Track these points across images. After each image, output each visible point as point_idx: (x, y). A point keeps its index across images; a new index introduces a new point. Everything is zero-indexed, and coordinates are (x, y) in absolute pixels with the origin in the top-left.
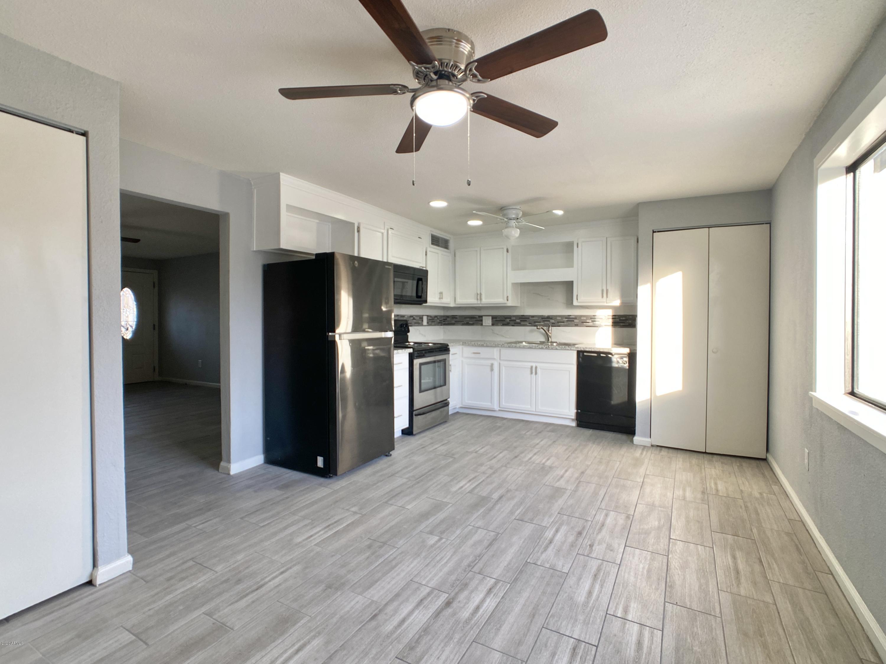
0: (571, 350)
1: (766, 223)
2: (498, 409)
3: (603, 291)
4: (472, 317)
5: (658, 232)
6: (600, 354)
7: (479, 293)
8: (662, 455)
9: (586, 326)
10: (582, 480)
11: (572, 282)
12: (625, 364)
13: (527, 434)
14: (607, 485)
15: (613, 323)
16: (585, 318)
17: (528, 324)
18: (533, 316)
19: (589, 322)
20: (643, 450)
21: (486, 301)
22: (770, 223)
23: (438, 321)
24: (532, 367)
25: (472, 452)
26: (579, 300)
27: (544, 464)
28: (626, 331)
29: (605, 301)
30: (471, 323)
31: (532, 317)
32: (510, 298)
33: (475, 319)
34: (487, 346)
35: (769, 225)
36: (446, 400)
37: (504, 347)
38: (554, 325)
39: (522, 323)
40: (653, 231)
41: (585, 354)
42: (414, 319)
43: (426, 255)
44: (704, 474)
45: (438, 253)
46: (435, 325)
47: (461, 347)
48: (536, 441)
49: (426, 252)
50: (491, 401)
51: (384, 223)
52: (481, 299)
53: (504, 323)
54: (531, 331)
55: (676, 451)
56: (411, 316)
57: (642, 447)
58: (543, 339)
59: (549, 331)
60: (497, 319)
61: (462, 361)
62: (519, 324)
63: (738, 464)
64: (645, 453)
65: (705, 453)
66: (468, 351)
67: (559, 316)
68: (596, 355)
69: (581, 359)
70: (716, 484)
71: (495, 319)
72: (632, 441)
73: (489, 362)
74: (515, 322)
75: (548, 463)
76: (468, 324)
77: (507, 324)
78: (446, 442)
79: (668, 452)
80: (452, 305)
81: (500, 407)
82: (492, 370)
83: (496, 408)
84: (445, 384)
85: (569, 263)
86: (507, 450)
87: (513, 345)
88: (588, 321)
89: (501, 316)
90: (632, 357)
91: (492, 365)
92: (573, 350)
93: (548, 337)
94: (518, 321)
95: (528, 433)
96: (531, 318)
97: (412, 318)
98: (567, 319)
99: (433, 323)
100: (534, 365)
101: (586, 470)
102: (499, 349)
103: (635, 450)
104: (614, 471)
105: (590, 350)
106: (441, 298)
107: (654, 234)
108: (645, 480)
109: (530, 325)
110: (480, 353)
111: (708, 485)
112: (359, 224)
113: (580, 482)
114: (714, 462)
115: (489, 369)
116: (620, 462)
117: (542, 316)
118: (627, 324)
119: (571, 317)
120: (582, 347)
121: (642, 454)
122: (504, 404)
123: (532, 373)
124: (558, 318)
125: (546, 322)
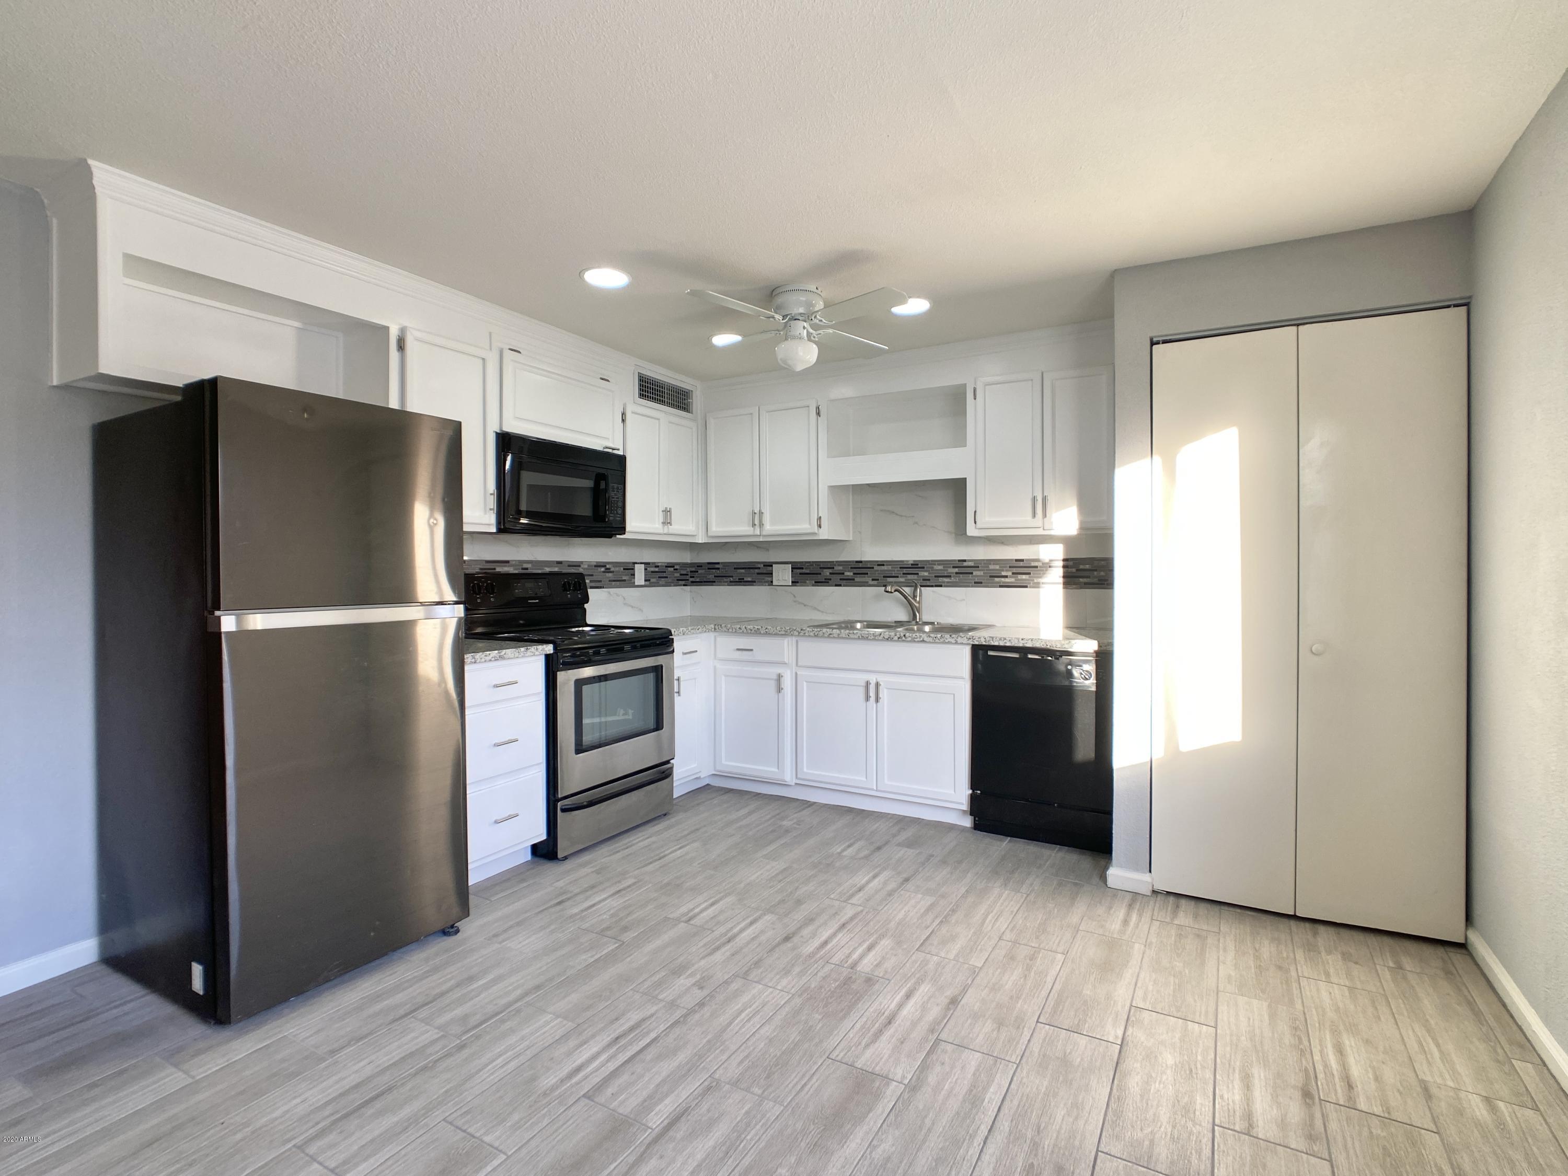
0: (956, 643)
1: (1456, 306)
2: (795, 781)
3: (1034, 499)
4: (750, 567)
5: (1165, 342)
6: (1026, 654)
7: (757, 511)
8: (1180, 926)
9: (1001, 586)
10: (943, 1036)
11: (964, 481)
12: (1087, 679)
13: (845, 853)
14: (1013, 1059)
15: (1064, 577)
16: (997, 567)
17: (871, 582)
18: (881, 564)
19: (1006, 577)
20: (1130, 906)
21: (772, 528)
22: (1467, 304)
23: (677, 575)
24: (868, 684)
25: (678, 920)
26: (979, 525)
27: (853, 966)
28: (1090, 594)
29: (1040, 524)
30: (749, 579)
31: (878, 565)
32: (824, 523)
33: (757, 571)
34: (767, 634)
35: (1464, 309)
36: (668, 762)
37: (804, 635)
38: (927, 583)
39: (857, 579)
40: (1151, 340)
41: (991, 653)
42: (608, 570)
43: (623, 421)
44: (1299, 1006)
45: (658, 419)
46: (667, 585)
47: (712, 635)
48: (861, 878)
49: (623, 414)
50: (779, 764)
51: (490, 334)
52: (761, 525)
53: (819, 578)
54: (877, 597)
55: (1216, 908)
56: (599, 565)
57: (1128, 897)
58: (901, 615)
59: (914, 597)
60: (804, 571)
61: (715, 667)
62: (849, 582)
63: (1391, 964)
64: (1134, 917)
65: (1294, 917)
66: (728, 644)
67: (940, 562)
68: (1016, 655)
69: (980, 666)
70: (1340, 1051)
71: (799, 571)
72: (1103, 878)
73: (774, 671)
74: (842, 576)
75: (866, 965)
76: (741, 582)
77: (826, 582)
78: (630, 881)
79: (1196, 916)
80: (700, 539)
81: (797, 778)
82: (779, 689)
83: (789, 777)
84: (658, 726)
85: (959, 439)
86: (772, 913)
87: (824, 630)
88: (1004, 574)
89: (811, 564)
90: (1104, 660)
91: (779, 677)
92: (962, 644)
93: (914, 610)
94: (849, 574)
95: (850, 852)
96: (876, 568)
97: (603, 569)
98: (956, 570)
99: (663, 581)
100: (873, 679)
101: (965, 990)
102: (794, 639)
103: (1110, 908)
104: (1044, 993)
105: (1002, 644)
106: (667, 522)
107: (1154, 347)
108: (1129, 1032)
109: (875, 582)
110: (752, 650)
111: (1317, 1057)
112: (403, 331)
113: (938, 1041)
114: (1323, 954)
115: (773, 684)
116: (1065, 953)
117: (902, 561)
118: (1095, 580)
119: (965, 564)
120: (982, 637)
121: (1126, 922)
122: (807, 770)
123: (867, 698)
124: (936, 567)
125: (909, 577)
